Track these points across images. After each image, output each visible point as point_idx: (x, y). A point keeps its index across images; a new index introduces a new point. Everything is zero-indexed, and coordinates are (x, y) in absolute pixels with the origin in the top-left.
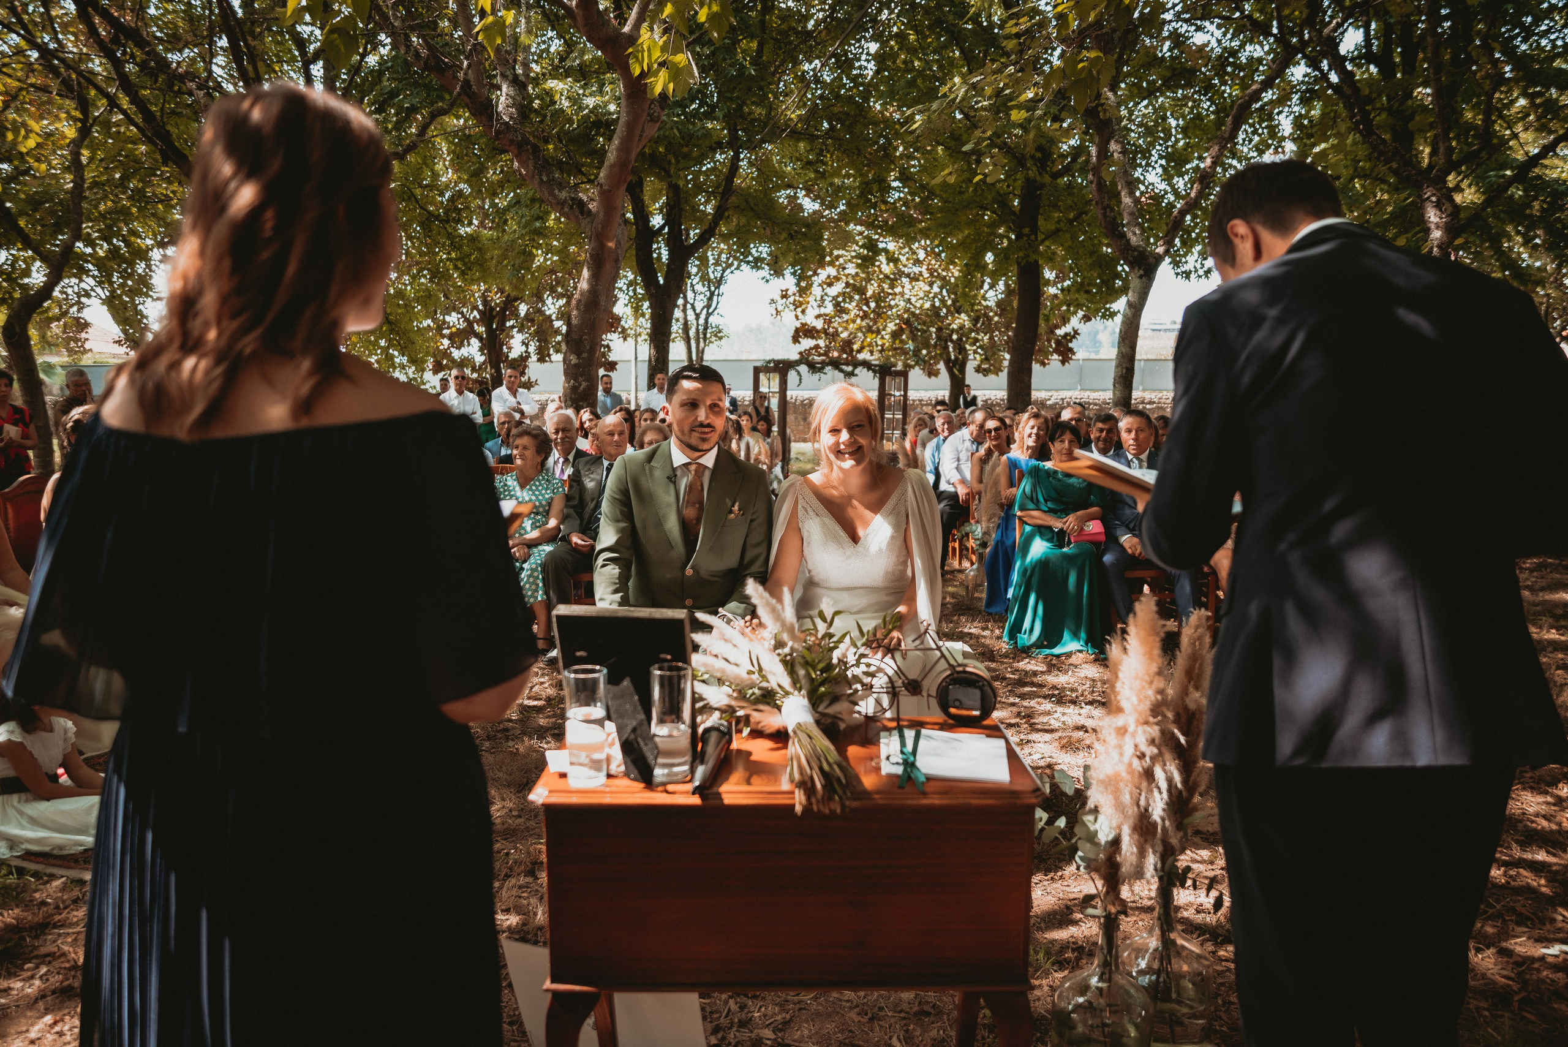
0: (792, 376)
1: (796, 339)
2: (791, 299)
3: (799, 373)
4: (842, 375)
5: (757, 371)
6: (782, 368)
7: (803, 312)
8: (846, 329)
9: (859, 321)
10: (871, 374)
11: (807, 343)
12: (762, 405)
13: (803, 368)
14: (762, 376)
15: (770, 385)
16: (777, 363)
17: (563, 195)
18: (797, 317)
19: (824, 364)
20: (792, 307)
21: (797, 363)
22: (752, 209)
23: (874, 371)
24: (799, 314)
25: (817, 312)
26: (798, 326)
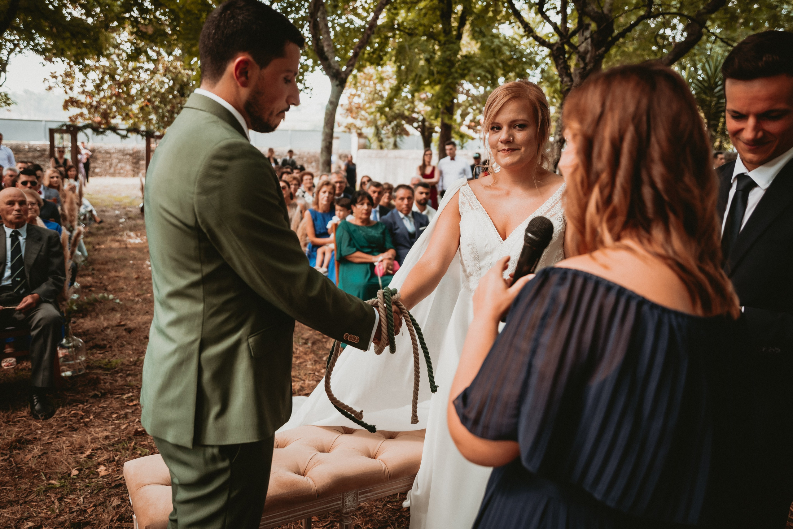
0: (81, 136)
1: (66, 107)
2: (60, 79)
3: (86, 135)
4: (119, 137)
5: (52, 132)
6: (72, 130)
7: (71, 89)
8: (105, 103)
9: (114, 98)
10: (139, 137)
11: (74, 111)
12: (61, 157)
13: (89, 131)
14: (57, 136)
16: (68, 127)
18: (66, 93)
19: (105, 130)
21: (84, 127)
23: (142, 135)
24: (68, 91)
25: (81, 90)
26: (68, 98)
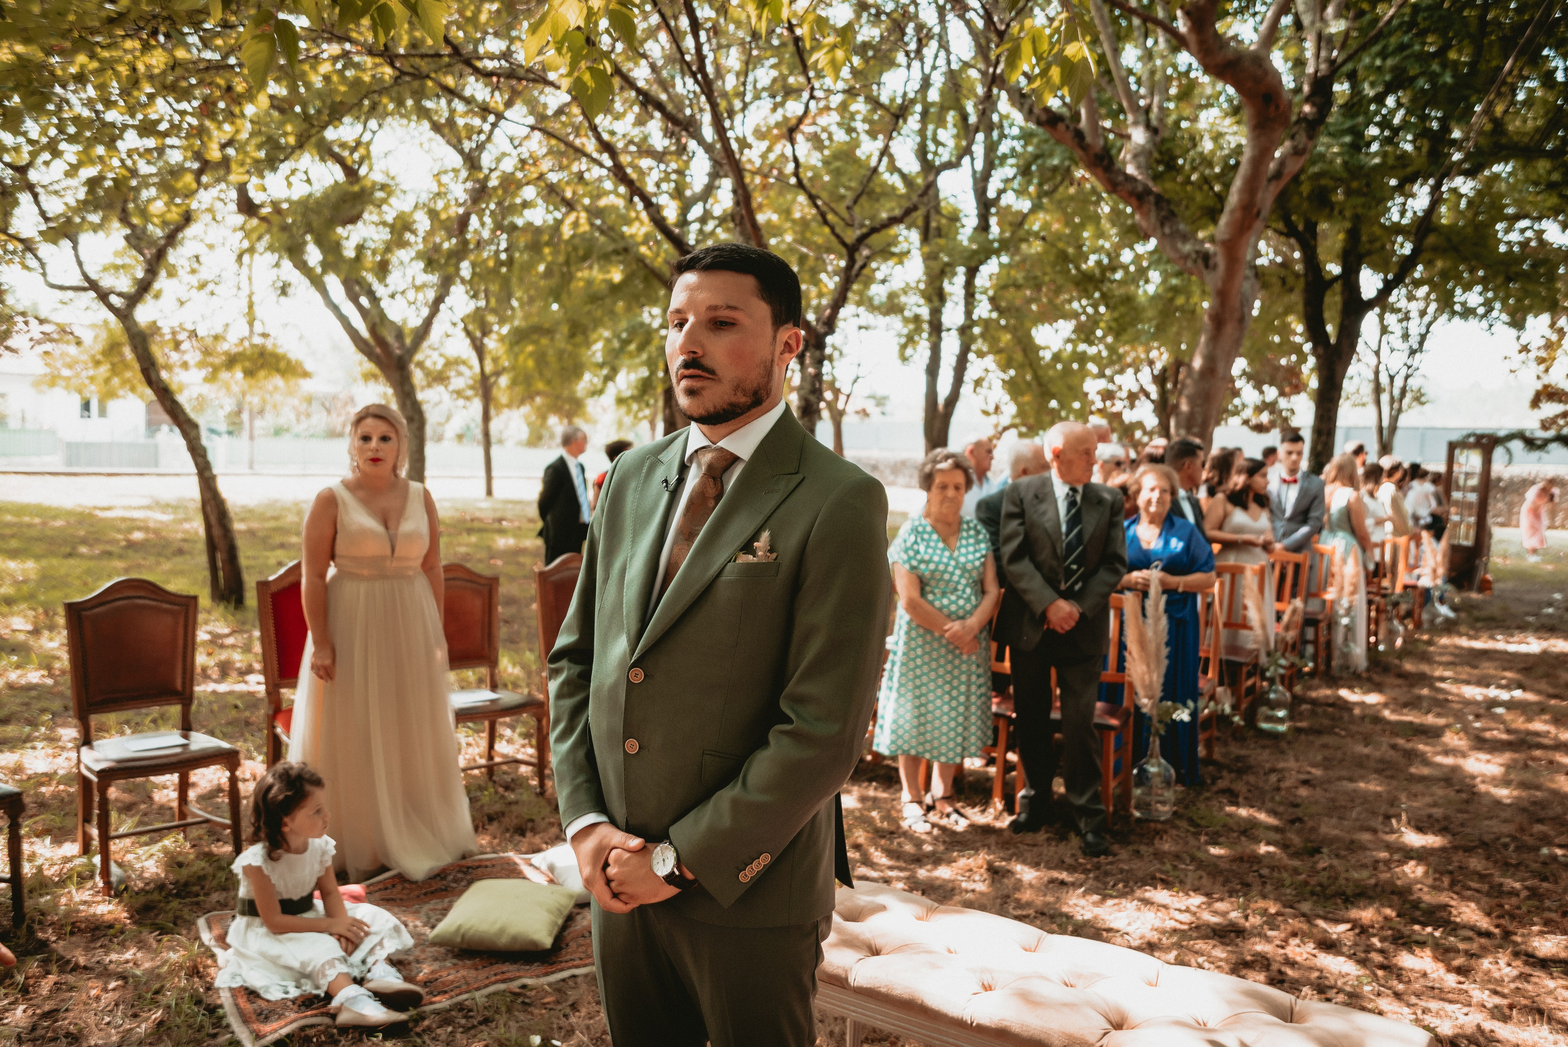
0: (1499, 455)
1: (1535, 403)
2: (1533, 355)
3: (1508, 451)
5: (1452, 447)
6: (1487, 443)
7: (1547, 370)
11: (1550, 409)
13: (1517, 445)
14: (1459, 454)
15: (1470, 462)
16: (1481, 437)
17: (1187, 248)
18: (1538, 377)
19: (1546, 442)
20: (1533, 365)
21: (1511, 437)
22: (1456, 249)
24: (1543, 372)
26: (1539, 387)
